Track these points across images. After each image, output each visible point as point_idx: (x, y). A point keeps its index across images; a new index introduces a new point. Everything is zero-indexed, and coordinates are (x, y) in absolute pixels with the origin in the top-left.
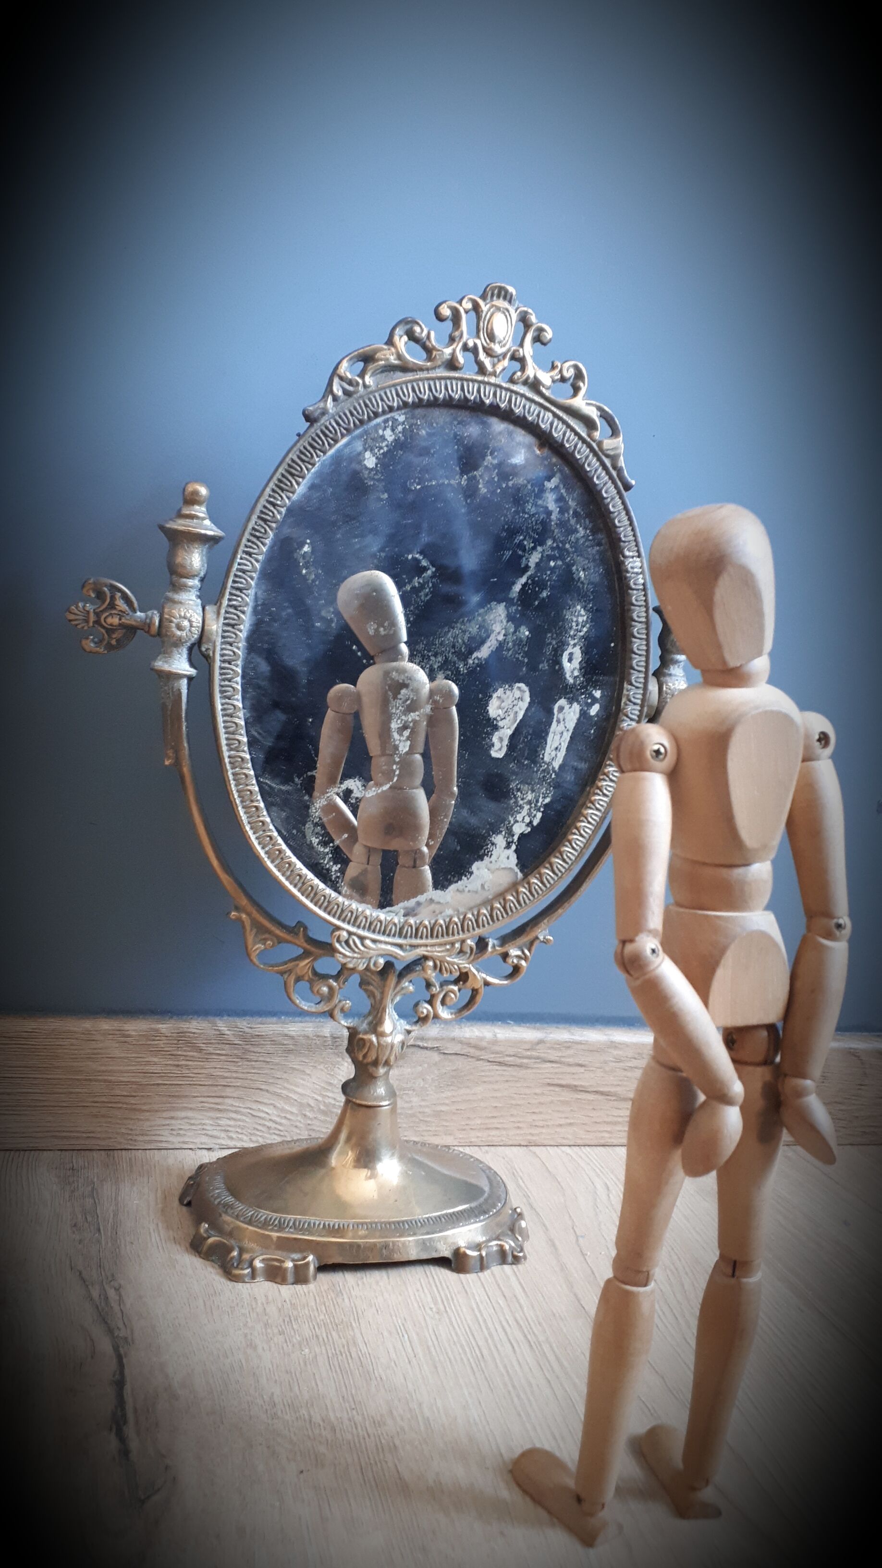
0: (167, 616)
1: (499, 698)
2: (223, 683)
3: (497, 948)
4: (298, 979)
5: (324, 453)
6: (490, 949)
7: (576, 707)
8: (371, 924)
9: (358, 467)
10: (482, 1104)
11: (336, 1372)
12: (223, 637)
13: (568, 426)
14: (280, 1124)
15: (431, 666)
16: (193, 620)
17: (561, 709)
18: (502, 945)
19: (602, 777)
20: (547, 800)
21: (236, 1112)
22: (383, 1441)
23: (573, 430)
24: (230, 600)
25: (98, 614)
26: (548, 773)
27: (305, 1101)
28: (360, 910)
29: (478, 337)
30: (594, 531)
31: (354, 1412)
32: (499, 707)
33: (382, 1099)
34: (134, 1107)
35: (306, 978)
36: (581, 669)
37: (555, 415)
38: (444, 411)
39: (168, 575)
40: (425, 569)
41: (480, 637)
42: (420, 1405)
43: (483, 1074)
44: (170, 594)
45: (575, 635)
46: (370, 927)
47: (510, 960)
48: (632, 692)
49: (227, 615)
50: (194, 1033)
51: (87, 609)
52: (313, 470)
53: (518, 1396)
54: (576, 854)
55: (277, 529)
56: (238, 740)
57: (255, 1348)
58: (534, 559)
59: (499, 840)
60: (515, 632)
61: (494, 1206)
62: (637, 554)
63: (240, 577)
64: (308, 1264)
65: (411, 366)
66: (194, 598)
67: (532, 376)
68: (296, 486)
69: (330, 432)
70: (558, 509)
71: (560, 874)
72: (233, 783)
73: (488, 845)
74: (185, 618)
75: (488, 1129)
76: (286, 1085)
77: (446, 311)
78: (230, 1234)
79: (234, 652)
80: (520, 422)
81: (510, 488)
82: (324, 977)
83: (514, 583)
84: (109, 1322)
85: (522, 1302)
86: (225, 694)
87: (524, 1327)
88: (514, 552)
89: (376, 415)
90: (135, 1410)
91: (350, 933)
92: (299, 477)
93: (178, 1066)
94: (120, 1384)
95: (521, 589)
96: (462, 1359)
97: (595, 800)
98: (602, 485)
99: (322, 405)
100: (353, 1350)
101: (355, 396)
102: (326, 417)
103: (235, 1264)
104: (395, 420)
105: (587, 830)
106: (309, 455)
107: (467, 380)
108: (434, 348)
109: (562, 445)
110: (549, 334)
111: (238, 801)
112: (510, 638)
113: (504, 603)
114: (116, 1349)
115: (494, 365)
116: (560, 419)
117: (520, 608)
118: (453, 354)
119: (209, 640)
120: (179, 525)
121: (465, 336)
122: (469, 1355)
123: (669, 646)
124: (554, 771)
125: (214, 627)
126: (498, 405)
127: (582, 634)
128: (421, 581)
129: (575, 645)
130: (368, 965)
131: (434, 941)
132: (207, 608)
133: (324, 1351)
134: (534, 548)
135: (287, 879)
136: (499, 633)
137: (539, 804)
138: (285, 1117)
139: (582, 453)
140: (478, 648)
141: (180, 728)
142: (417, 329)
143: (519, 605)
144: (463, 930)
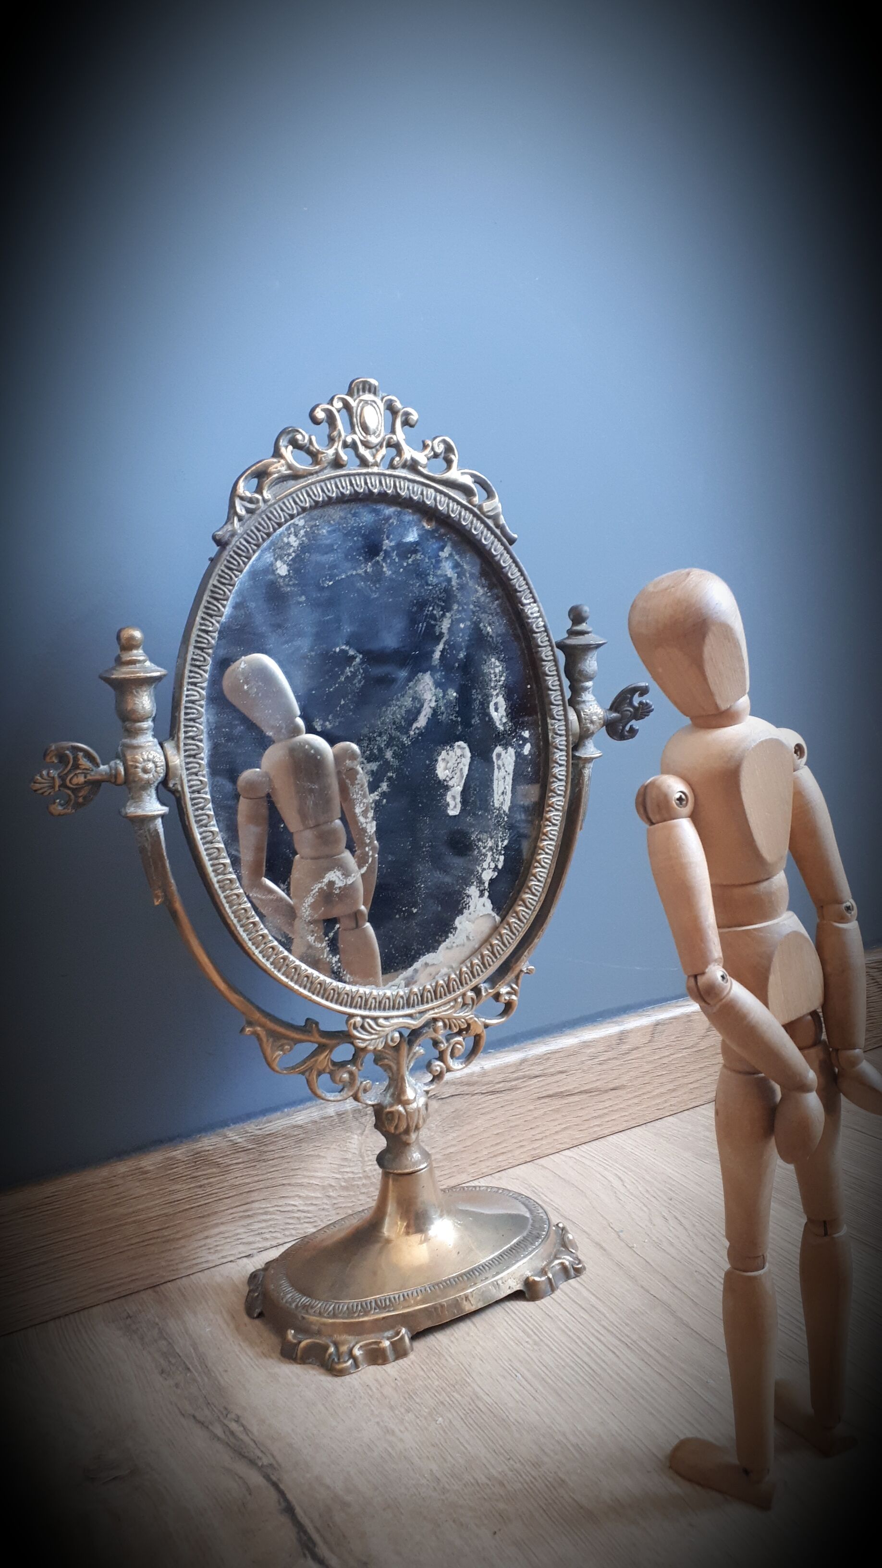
0: (131, 763)
1: (443, 760)
2: (197, 813)
3: (490, 991)
4: (319, 1074)
5: (241, 571)
6: (484, 994)
7: (511, 751)
8: (380, 1002)
9: (271, 577)
10: (485, 1135)
11: (475, 1429)
12: (187, 769)
13: (450, 498)
14: (308, 1212)
15: (379, 746)
16: (157, 760)
17: (499, 756)
18: (493, 987)
19: (547, 809)
20: (506, 842)
21: (266, 1213)
22: (549, 1479)
23: (454, 500)
24: (186, 732)
25: (63, 778)
26: (501, 817)
27: (326, 1183)
28: (367, 992)
29: (355, 433)
30: (491, 587)
31: (511, 1461)
32: (446, 769)
33: (421, 1163)
34: (169, 1237)
35: (328, 1070)
36: (507, 716)
37: (437, 490)
38: (338, 507)
39: (120, 723)
40: (353, 658)
41: (416, 707)
42: (564, 1435)
43: (480, 1107)
44: (127, 741)
45: (496, 686)
46: (380, 1006)
47: (502, 999)
48: (558, 726)
49: (187, 747)
50: (208, 1150)
51: (52, 775)
52: (233, 591)
53: (643, 1398)
54: (542, 885)
55: (214, 653)
56: (222, 864)
57: (393, 1433)
58: (445, 625)
59: (473, 891)
60: (443, 697)
61: (543, 1230)
62: (532, 600)
63: (191, 708)
64: (402, 1338)
65: (300, 473)
66: (151, 739)
67: (409, 458)
68: (223, 609)
69: (243, 551)
70: (456, 575)
71: (532, 908)
72: (227, 906)
73: (464, 898)
74: (149, 760)
75: (495, 1156)
76: (305, 1173)
77: (320, 414)
78: (319, 1333)
79: (201, 781)
80: (407, 504)
81: (410, 565)
82: (342, 1065)
83: (433, 652)
84: (246, 1454)
85: (602, 1309)
86: (201, 823)
87: (614, 1332)
88: (428, 623)
89: (280, 525)
90: (318, 1530)
91: (364, 1017)
92: (224, 600)
93: (201, 1186)
94: (289, 1510)
95: (441, 655)
96: (579, 1381)
97: (547, 831)
98: (490, 545)
99: (229, 527)
100: (481, 1405)
101: (258, 512)
102: (235, 539)
103: (336, 1360)
104: (296, 525)
105: (546, 860)
106: (228, 577)
107: (354, 475)
108: (318, 452)
109: (449, 516)
110: (415, 416)
111: (235, 921)
112: (441, 703)
113: (429, 672)
114: (267, 1478)
115: (374, 456)
116: (441, 492)
117: (443, 673)
118: (337, 454)
119: (175, 776)
120: (123, 673)
121: (343, 434)
122: (582, 1374)
123: (577, 676)
124: (506, 815)
125: (177, 762)
126: (385, 491)
127: (501, 683)
128: (353, 670)
129: (497, 695)
130: (386, 1043)
131: (440, 1002)
132: (166, 745)
133: (455, 1414)
134: (443, 615)
135: (296, 983)
136: (431, 700)
137: (500, 848)
138: (312, 1204)
139: (467, 519)
140: (415, 719)
141: (164, 866)
142: (299, 437)
143: (442, 671)
144: (462, 985)
